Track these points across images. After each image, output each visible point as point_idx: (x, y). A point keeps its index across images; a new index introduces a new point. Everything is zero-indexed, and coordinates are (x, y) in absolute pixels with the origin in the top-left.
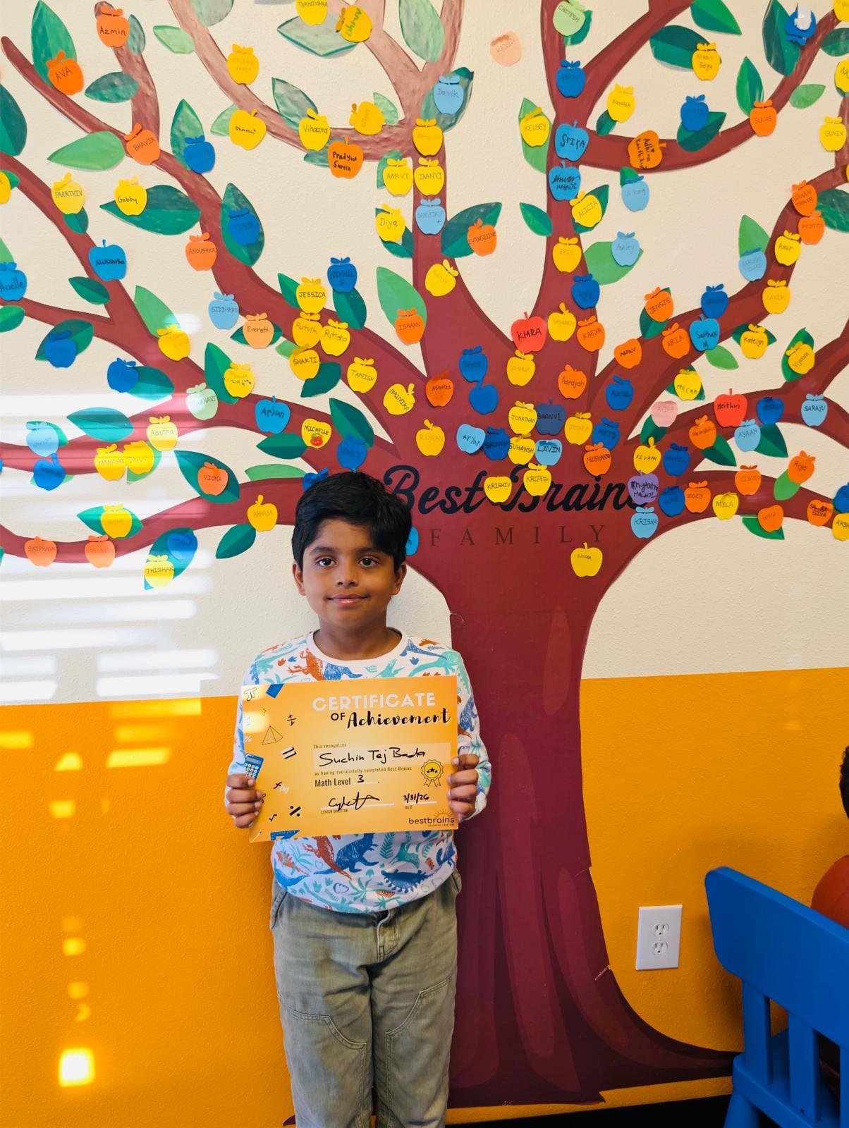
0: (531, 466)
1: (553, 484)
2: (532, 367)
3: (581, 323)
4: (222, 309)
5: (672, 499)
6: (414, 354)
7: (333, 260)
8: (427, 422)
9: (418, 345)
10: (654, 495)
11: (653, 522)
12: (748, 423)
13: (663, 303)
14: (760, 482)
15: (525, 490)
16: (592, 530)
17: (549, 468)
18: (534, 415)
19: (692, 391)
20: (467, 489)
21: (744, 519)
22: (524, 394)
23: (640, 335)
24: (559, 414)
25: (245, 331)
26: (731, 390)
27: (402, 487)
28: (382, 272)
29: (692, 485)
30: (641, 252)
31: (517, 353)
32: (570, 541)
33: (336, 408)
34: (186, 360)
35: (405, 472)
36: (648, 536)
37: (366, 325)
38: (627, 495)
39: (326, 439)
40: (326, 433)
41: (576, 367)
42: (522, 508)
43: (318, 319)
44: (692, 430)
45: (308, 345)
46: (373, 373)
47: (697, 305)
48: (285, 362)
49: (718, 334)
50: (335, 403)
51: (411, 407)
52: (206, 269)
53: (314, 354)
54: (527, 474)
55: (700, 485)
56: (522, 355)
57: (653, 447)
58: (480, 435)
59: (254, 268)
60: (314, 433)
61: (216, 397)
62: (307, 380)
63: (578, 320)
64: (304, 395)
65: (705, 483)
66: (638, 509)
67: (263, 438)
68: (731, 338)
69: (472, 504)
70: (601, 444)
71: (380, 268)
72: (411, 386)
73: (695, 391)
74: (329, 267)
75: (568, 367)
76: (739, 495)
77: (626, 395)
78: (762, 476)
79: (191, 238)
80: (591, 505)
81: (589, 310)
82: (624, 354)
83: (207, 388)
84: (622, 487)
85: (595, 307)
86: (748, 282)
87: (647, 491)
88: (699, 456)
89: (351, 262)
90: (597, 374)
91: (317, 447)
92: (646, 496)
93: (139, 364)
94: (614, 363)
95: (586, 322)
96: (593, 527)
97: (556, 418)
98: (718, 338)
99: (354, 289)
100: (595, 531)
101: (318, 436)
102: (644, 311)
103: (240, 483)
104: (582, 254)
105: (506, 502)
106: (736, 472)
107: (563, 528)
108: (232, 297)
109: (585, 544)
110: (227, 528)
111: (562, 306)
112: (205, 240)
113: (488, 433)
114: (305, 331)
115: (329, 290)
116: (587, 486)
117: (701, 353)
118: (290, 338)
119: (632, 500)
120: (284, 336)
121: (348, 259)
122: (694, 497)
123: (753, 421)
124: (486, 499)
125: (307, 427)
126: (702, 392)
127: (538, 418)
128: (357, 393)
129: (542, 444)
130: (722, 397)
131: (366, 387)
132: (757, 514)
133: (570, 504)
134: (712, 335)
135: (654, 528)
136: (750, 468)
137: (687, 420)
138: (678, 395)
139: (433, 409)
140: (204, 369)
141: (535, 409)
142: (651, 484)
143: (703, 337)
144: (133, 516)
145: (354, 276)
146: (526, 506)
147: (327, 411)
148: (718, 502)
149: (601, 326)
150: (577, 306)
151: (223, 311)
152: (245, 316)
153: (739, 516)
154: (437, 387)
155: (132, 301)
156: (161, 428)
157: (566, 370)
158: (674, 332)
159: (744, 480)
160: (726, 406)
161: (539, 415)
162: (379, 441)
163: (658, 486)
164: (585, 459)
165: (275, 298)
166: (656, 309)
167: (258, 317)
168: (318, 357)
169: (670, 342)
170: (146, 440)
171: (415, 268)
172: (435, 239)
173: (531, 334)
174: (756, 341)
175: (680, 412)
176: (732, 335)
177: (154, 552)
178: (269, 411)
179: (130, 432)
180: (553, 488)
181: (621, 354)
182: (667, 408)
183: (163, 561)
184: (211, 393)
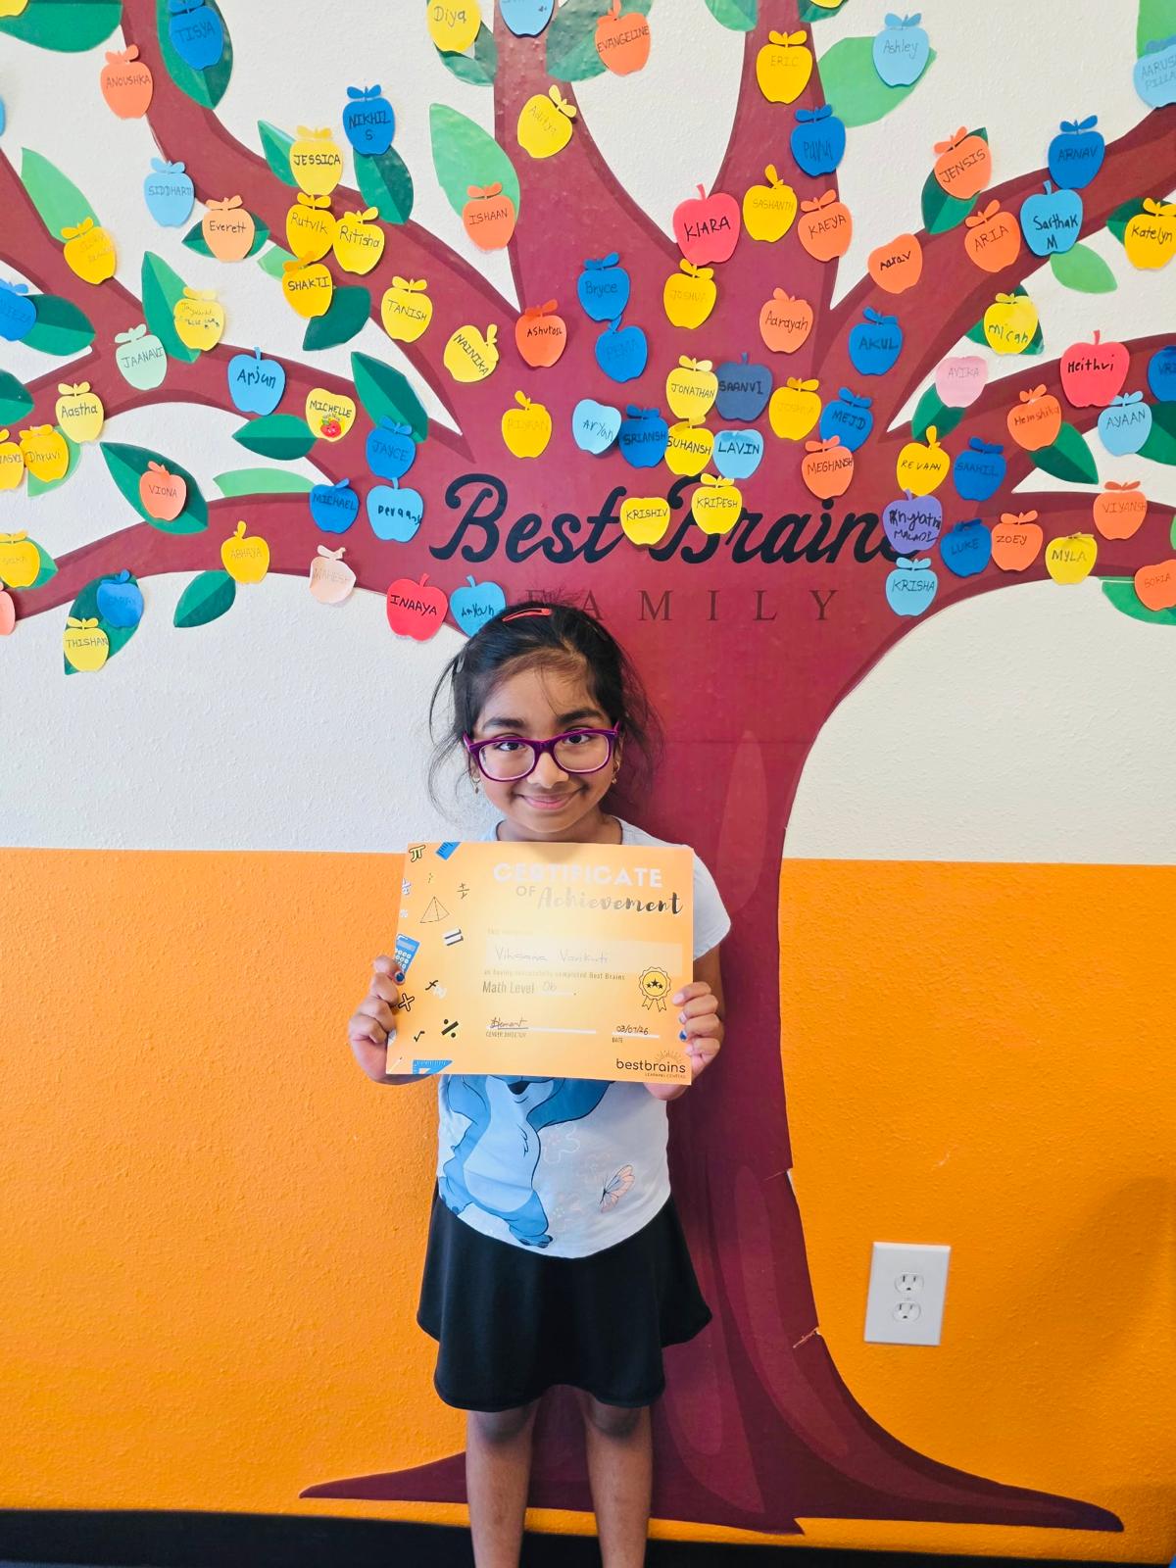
0: (706, 478)
1: (744, 515)
2: (711, 291)
3: (806, 206)
4: (167, 190)
5: (967, 545)
6: (497, 270)
7: (352, 92)
8: (520, 396)
9: (505, 252)
10: (931, 537)
11: (928, 587)
12: (1127, 398)
13: (971, 160)
14: (1143, 514)
15: (695, 523)
16: (813, 597)
17: (739, 484)
18: (712, 383)
19: (1018, 336)
20: (590, 520)
21: (1104, 583)
22: (697, 344)
23: (918, 225)
24: (759, 383)
25: (205, 230)
26: (1097, 334)
27: (478, 514)
28: (438, 111)
29: (1006, 517)
30: (931, 56)
32: (773, 619)
33: (362, 368)
34: (110, 282)
35: (481, 486)
36: (916, 613)
37: (412, 217)
38: (883, 536)
39: (346, 425)
40: (347, 415)
41: (794, 293)
42: (688, 556)
43: (327, 206)
44: (1014, 413)
45: (311, 254)
46: (425, 306)
47: (1037, 161)
48: (277, 285)
49: (1079, 220)
50: (360, 360)
51: (492, 367)
52: (139, 116)
53: (323, 271)
54: (699, 494)
55: (1022, 518)
56: (693, 270)
57: (934, 445)
58: (611, 420)
59: (218, 111)
60: (328, 413)
61: (163, 350)
62: (315, 320)
63: (800, 199)
64: (308, 346)
65: (1033, 515)
66: (901, 562)
67: (243, 422)
68: (1106, 228)
69: (599, 548)
70: (836, 439)
71: (435, 105)
72: (492, 330)
73: (1025, 336)
74: (346, 105)
75: (779, 293)
76: (1099, 538)
77: (886, 345)
78: (1149, 503)
79: (109, 56)
80: (813, 554)
81: (822, 179)
82: (889, 264)
83: (147, 333)
84: (872, 521)
85: (834, 171)
86: (1146, 112)
87: (920, 528)
88: (1023, 464)
89: (385, 95)
90: (833, 305)
91: (331, 440)
92: (916, 538)
94: (867, 286)
95: (816, 204)
96: (815, 593)
97: (752, 389)
98: (1077, 229)
99: (390, 146)
100: (819, 601)
101: (332, 419)
102: (932, 179)
103: (207, 500)
104: (815, 61)
105: (659, 543)
106: (1097, 495)
107: (760, 593)
108: (181, 166)
110: (188, 578)
111: (771, 172)
112: (131, 61)
113: (627, 416)
114: (307, 228)
115: (346, 149)
116: (807, 517)
117: (1043, 259)
118: (283, 243)
119: (890, 545)
120: (273, 238)
121: (377, 89)
122: (1009, 542)
123: (1139, 395)
124: (623, 539)
125: (314, 404)
126: (1037, 338)
127: (719, 389)
128: (399, 343)
129: (726, 438)
130: (1079, 348)
131: (413, 332)
132: (1134, 576)
133: (775, 551)
134: (1067, 223)
135: (929, 597)
136: (1126, 487)
137: (1003, 394)
138: (989, 346)
139: (529, 372)
140: (141, 299)
141: (713, 371)
142: (928, 516)
143: (1047, 227)
144: (42, 552)
145: (389, 122)
146: (694, 552)
147: (348, 375)
148: (1055, 552)
149: (845, 209)
150: (799, 171)
151: (168, 194)
152: (204, 201)
153: (1095, 579)
154: (537, 330)
155: (18, 177)
156: (77, 403)
157: (774, 299)
158: (988, 219)
159: (1111, 509)
160: (1085, 367)
161: (721, 384)
162: (437, 431)
163: (941, 519)
164: (804, 468)
165: (253, 169)
166: (955, 173)
167: (226, 203)
168: (330, 278)
169: (980, 240)
170: (55, 424)
171: (498, 103)
172: (533, 43)
173: (710, 228)
174: (1157, 233)
175: (992, 378)
176: (1107, 222)
177: (76, 614)
178: (249, 375)
179: (28, 409)
180: (744, 521)
181: (883, 265)
182: (965, 371)
183: (92, 629)
184: (154, 342)
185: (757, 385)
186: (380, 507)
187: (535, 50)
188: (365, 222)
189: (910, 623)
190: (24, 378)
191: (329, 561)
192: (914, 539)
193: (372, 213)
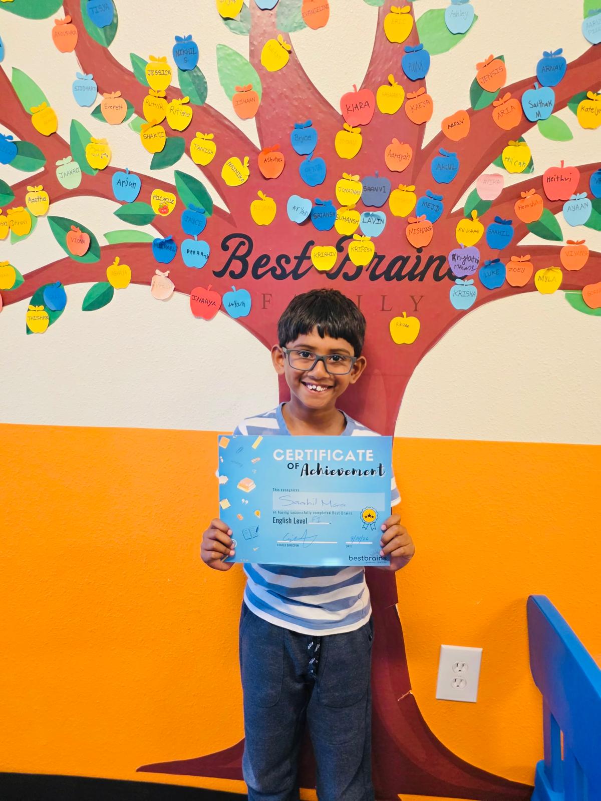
0: (356, 237)
1: (376, 255)
2: (360, 139)
3: (409, 95)
4: (84, 88)
5: (493, 273)
6: (249, 129)
7: (178, 38)
8: (260, 193)
9: (254, 120)
10: (474, 268)
11: (473, 295)
12: (578, 196)
13: (496, 72)
14: (587, 257)
15: (350, 260)
16: (411, 299)
17: (373, 239)
18: (360, 187)
19: (520, 163)
20: (296, 258)
21: (566, 294)
23: (468, 105)
24: (384, 187)
25: (102, 107)
26: (562, 162)
27: (238, 254)
28: (221, 48)
29: (514, 258)
30: (476, 17)
31: (346, 126)
32: (390, 310)
33: (180, 180)
34: (54, 135)
35: (239, 240)
36: (466, 308)
37: (208, 101)
38: (449, 267)
39: (171, 208)
40: (172, 202)
41: (403, 141)
42: (346, 277)
43: (164, 96)
44: (519, 203)
45: (155, 120)
46: (213, 147)
47: (531, 72)
48: (137, 137)
49: (553, 103)
50: (179, 174)
51: (246, 178)
52: (71, 51)
53: (161, 129)
54: (352, 245)
55: (522, 259)
56: (350, 129)
57: (476, 220)
58: (307, 206)
59: (110, 49)
60: (161, 202)
61: (80, 169)
62: (156, 154)
63: (406, 92)
64: (153, 167)
65: (528, 257)
66: (458, 281)
67: (119, 206)
68: (567, 107)
69: (300, 272)
70: (424, 216)
71: (219, 45)
72: (247, 159)
73: (524, 163)
74: (173, 45)
75: (395, 140)
76: (563, 269)
77: (451, 168)
78: (590, 251)
79: (56, 21)
80: (411, 276)
81: (418, 81)
82: (452, 126)
83: (72, 160)
84: (443, 259)
85: (424, 78)
86: (590, 46)
87: (468, 264)
88: (523, 231)
89: (194, 40)
90: (423, 147)
91: (164, 215)
92: (466, 269)
93: (16, 139)
94: (441, 137)
95: (415, 95)
96: (412, 297)
97: (381, 190)
98: (552, 108)
99: (196, 65)
100: (414, 301)
101: (164, 204)
102: (476, 82)
103: (100, 246)
104: (414, 21)
105: (331, 270)
106: (561, 247)
107: (384, 297)
108: (91, 76)
109: (404, 314)
110: (90, 285)
111: (391, 78)
112: (67, 23)
113: (316, 204)
114: (153, 107)
115: (174, 68)
116: (409, 257)
117: (534, 123)
118: (141, 114)
119: (452, 272)
120: (136, 112)
121: (190, 37)
122: (515, 271)
123: (585, 194)
124: (313, 267)
125: (155, 197)
126: (531, 164)
127: (363, 190)
128: (199, 165)
129: (367, 215)
130: (551, 170)
131: (206, 160)
132: (582, 290)
133: (391, 275)
134: (546, 105)
135: (473, 300)
136: (578, 243)
137: (513, 194)
138: (505, 168)
139: (265, 181)
140: (69, 144)
141: (360, 180)
142: (472, 257)
143: (536, 106)
144: (17, 272)
145: (196, 53)
146: (349, 275)
147: (172, 181)
148: (540, 277)
149: (429, 97)
150: (406, 77)
151: (84, 90)
152: (102, 93)
153: (561, 291)
154: (269, 159)
155: (9, 82)
156: (36, 195)
157: (392, 143)
158: (505, 102)
159: (570, 254)
160: (556, 179)
161: (364, 187)
162: (217, 210)
163: (479, 259)
164: (407, 232)
165: (127, 78)
166: (488, 79)
167: (113, 95)
168: (164, 132)
169: (501, 113)
170: (25, 206)
171: (251, 44)
172: (269, 13)
173: (359, 107)
174: (595, 109)
175: (506, 185)
176: (568, 104)
177: (32, 303)
178: (123, 182)
179: (12, 198)
180: (376, 259)
181: (449, 126)
182: (493, 181)
183: (40, 311)
184: (75, 165)
185: (383, 188)
186: (188, 250)
187: (270, 17)
188: (183, 104)
189: (463, 313)
190: (10, 183)
191: (161, 278)
192: (465, 269)
193: (186, 99)
